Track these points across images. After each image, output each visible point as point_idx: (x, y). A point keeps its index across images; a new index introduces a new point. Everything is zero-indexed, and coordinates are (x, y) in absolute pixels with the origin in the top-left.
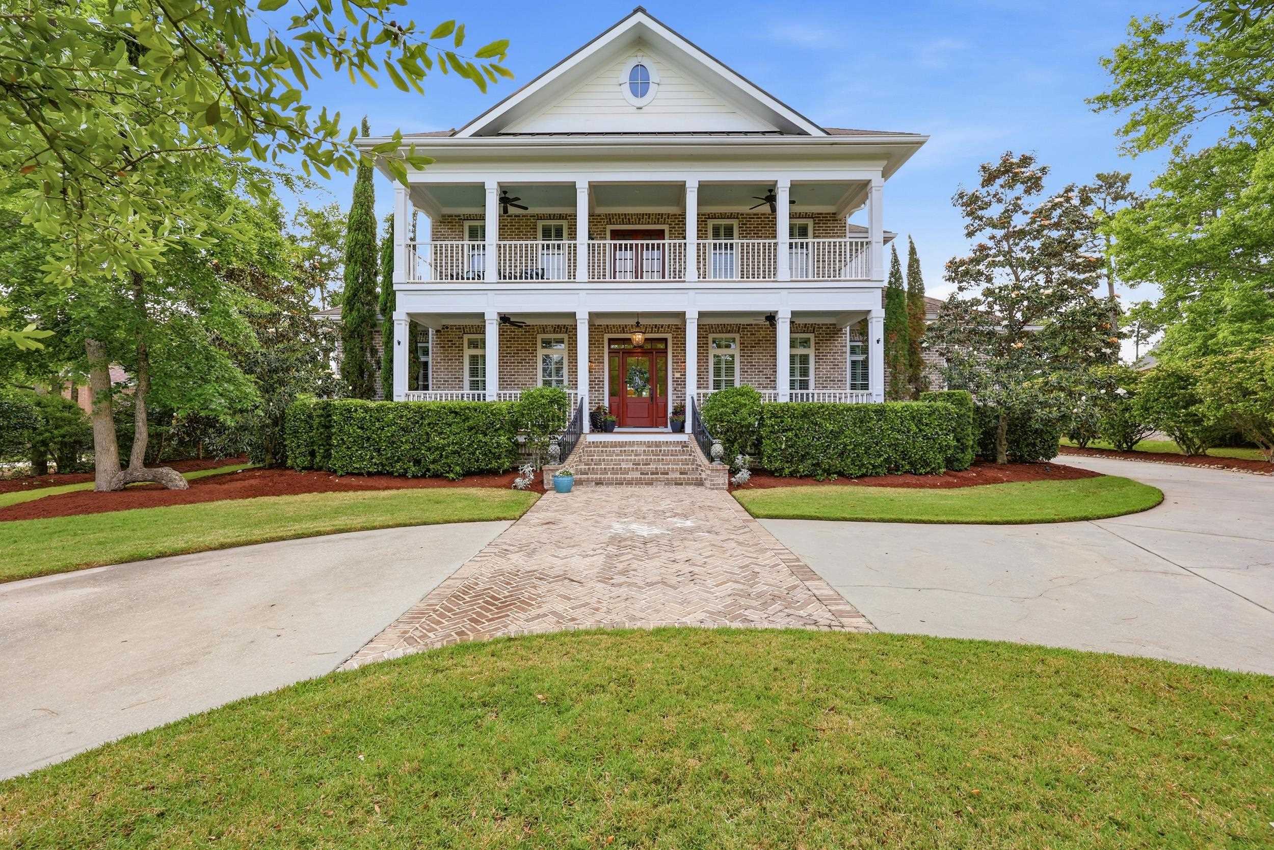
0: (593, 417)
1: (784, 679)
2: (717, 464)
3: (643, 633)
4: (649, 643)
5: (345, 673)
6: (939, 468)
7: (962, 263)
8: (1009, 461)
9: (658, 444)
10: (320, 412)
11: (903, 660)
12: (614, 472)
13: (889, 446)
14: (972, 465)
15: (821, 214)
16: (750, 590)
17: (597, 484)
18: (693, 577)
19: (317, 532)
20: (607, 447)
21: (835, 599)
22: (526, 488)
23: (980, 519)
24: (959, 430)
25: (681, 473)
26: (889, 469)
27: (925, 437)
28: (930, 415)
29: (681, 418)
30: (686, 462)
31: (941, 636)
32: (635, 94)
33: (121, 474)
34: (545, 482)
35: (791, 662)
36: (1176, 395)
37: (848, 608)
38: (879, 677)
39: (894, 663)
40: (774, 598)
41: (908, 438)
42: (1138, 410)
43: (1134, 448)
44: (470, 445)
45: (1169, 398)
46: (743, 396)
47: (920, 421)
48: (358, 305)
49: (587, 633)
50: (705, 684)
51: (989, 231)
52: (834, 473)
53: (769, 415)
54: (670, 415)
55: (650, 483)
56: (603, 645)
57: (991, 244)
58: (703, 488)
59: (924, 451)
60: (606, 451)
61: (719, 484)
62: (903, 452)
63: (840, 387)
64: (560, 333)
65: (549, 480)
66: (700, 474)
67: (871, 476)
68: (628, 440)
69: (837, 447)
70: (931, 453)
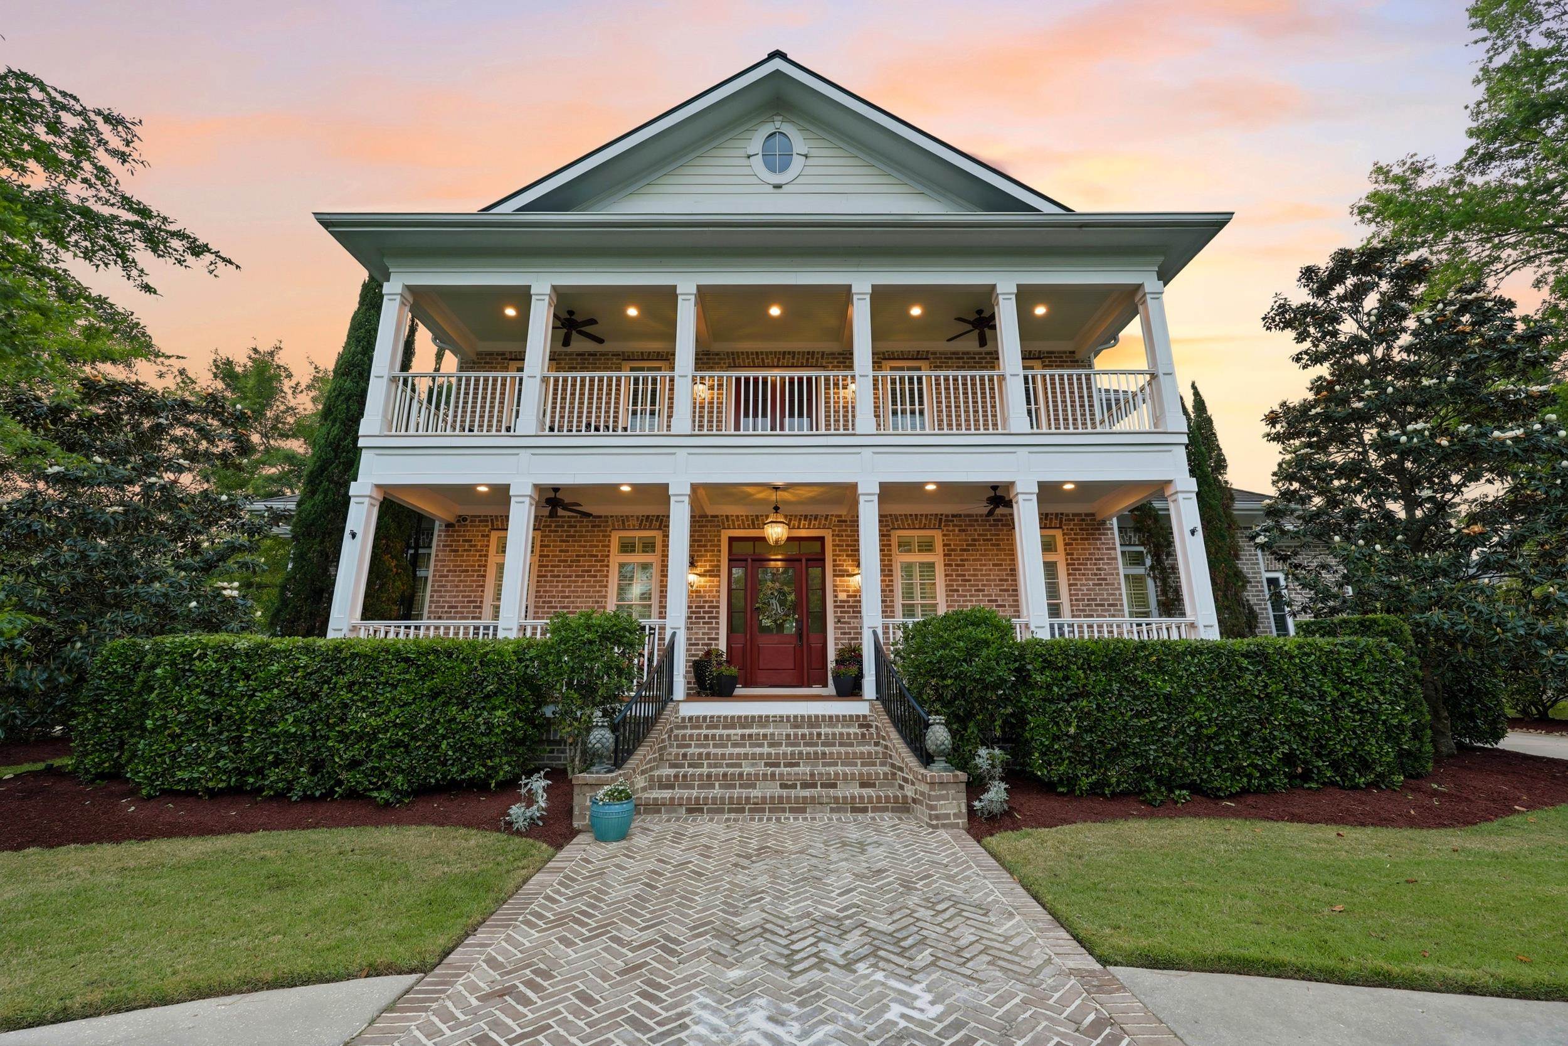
0: (698, 669)
2: (939, 771)
6: (1391, 774)
9: (814, 721)
12: (727, 781)
13: (1288, 728)
15: (1052, 353)
17: (691, 811)
20: (716, 727)
25: (863, 785)
26: (1291, 777)
27: (1355, 707)
28: (1355, 663)
29: (853, 670)
30: (869, 761)
32: (771, 168)
34: (576, 811)
44: (429, 729)
47: (1338, 673)
52: (1182, 787)
53: (1038, 665)
54: (831, 665)
55: (799, 808)
58: (912, 822)
59: (1358, 737)
60: (714, 736)
61: (947, 816)
62: (1317, 740)
63: (1114, 616)
64: (650, 529)
65: (583, 808)
66: (901, 787)
67: (1258, 791)
68: (756, 713)
69: (1182, 730)
70: (1373, 741)
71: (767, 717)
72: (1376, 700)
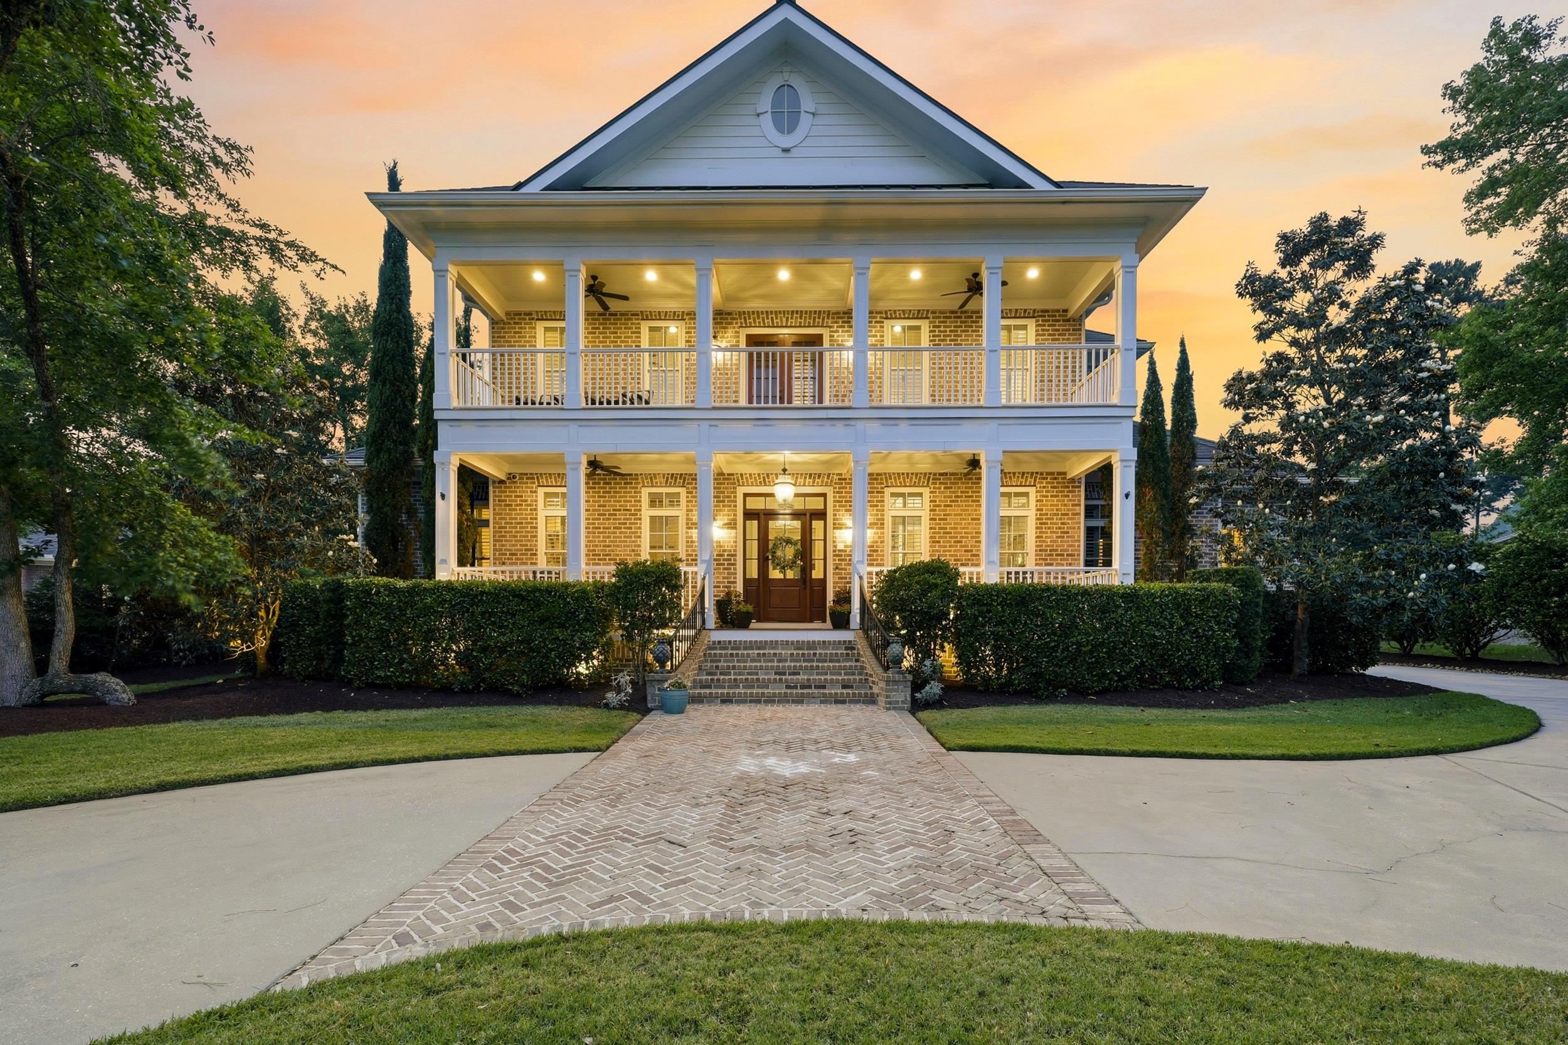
0: (722, 606)
1: (995, 1011)
2: (894, 673)
3: (768, 929)
4: (778, 946)
5: (284, 995)
6: (1214, 679)
7: (1251, 378)
8: (1310, 673)
9: (811, 645)
10: (329, 595)
11: (1190, 979)
12: (749, 684)
13: (1143, 647)
14: (1259, 676)
15: (1047, 311)
16: (940, 860)
17: (724, 702)
18: (854, 839)
19: (306, 767)
20: (739, 649)
21: (1072, 875)
22: (622, 707)
23: (1279, 751)
24: (1243, 624)
25: (844, 687)
26: (1142, 682)
27: (1195, 634)
28: (1201, 602)
29: (845, 608)
30: (850, 671)
31: (1248, 935)
32: (780, 128)
33: (36, 682)
34: (649, 698)
35: (1006, 980)
36: (1545, 576)
37: (1093, 889)
38: (1152, 1010)
39: (1174, 985)
40: (979, 871)
41: (1169, 633)
42: (1490, 598)
43: (1481, 654)
45: (1536, 581)
46: (932, 573)
47: (1188, 610)
48: (389, 444)
49: (683, 929)
50: (863, 1020)
51: (1290, 331)
52: (1062, 687)
53: (970, 602)
54: (829, 604)
55: (799, 701)
56: (703, 950)
57: (1292, 352)
58: (875, 708)
59: (1191, 653)
60: (737, 654)
61: (898, 702)
62: (1162, 656)
63: (1070, 564)
64: (674, 486)
65: (654, 695)
66: (871, 688)
67: (1116, 690)
68: (769, 639)
69: (1066, 649)
70: (1203, 657)
71: (777, 642)
72: (1211, 628)
